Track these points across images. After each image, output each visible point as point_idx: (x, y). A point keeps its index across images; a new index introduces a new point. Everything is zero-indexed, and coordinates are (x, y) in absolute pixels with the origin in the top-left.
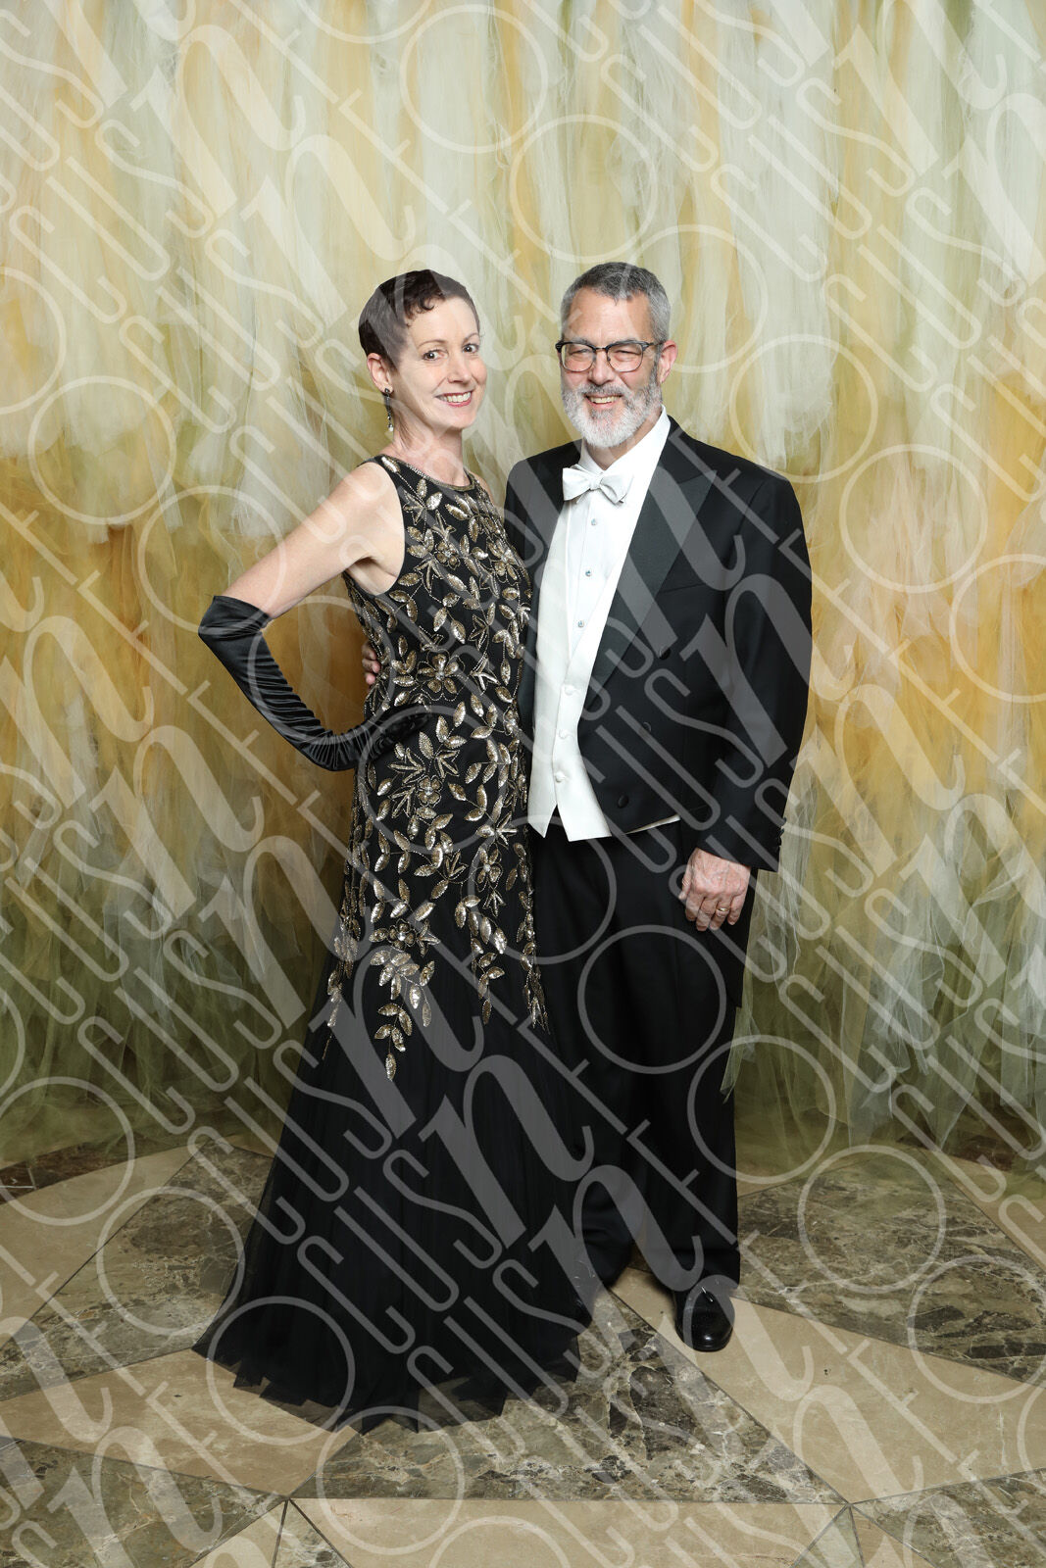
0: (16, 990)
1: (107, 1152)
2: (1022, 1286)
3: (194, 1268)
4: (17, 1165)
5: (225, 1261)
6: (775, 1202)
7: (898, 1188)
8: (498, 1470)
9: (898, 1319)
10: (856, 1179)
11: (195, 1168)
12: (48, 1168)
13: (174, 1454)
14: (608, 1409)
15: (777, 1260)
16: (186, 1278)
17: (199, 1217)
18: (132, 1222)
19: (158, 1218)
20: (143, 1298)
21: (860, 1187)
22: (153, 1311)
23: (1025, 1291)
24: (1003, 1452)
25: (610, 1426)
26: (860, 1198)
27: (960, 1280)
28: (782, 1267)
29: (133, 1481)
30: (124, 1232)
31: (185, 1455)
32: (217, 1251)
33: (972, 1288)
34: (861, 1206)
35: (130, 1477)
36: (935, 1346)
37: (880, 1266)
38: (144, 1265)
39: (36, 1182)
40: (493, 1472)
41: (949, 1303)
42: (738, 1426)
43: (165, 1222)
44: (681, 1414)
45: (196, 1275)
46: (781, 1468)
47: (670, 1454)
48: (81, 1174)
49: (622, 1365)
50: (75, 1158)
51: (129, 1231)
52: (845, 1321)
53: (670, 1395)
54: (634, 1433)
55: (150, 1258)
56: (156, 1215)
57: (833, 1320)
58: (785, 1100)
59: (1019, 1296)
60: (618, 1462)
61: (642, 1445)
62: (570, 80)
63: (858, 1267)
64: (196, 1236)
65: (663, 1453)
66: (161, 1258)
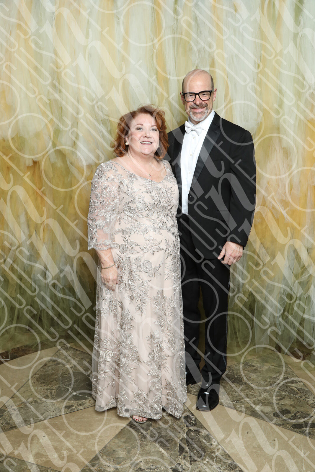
0: (6, 299)
1: (33, 348)
2: (309, 402)
3: (54, 390)
4: (6, 352)
5: (64, 387)
6: (233, 370)
7: (271, 366)
8: (142, 468)
9: (270, 413)
10: (257, 363)
11: (58, 354)
12: (15, 353)
13: (40, 459)
14: (178, 445)
15: (233, 391)
16: (51, 393)
17: (58, 371)
18: (38, 373)
19: (45, 372)
20: (37, 400)
21: (259, 365)
22: (40, 405)
23: (310, 404)
24: (304, 465)
25: (179, 452)
26: (259, 369)
27: (289, 399)
28: (234, 393)
29: (26, 468)
30: (34, 376)
31: (44, 459)
32: (62, 383)
33: (293, 402)
34: (259, 372)
35: (26, 467)
36: (282, 424)
37: (265, 394)
38: (39, 388)
39: (11, 358)
40: (141, 468)
41: (286, 408)
42: (219, 452)
43: (47, 373)
44: (201, 448)
45: (54, 392)
46: (233, 469)
47: (197, 463)
48: (24, 355)
49: (184, 428)
50: (23, 350)
51: (37, 376)
52: (254, 414)
53: (198, 440)
54: (186, 455)
55: (41, 385)
56: (45, 370)
57: (250, 413)
58: (237, 338)
59: (308, 406)
60: (181, 465)
61: (189, 459)
62: (176, 23)
63: (258, 394)
64: (56, 378)
65: (195, 462)
66: (45, 385)
